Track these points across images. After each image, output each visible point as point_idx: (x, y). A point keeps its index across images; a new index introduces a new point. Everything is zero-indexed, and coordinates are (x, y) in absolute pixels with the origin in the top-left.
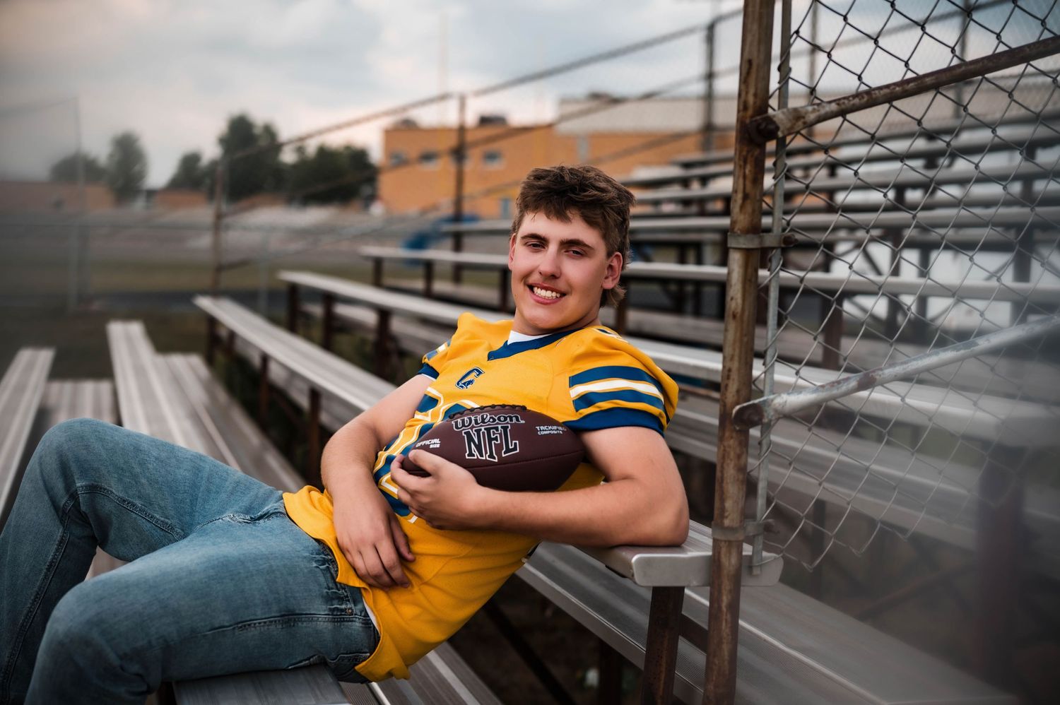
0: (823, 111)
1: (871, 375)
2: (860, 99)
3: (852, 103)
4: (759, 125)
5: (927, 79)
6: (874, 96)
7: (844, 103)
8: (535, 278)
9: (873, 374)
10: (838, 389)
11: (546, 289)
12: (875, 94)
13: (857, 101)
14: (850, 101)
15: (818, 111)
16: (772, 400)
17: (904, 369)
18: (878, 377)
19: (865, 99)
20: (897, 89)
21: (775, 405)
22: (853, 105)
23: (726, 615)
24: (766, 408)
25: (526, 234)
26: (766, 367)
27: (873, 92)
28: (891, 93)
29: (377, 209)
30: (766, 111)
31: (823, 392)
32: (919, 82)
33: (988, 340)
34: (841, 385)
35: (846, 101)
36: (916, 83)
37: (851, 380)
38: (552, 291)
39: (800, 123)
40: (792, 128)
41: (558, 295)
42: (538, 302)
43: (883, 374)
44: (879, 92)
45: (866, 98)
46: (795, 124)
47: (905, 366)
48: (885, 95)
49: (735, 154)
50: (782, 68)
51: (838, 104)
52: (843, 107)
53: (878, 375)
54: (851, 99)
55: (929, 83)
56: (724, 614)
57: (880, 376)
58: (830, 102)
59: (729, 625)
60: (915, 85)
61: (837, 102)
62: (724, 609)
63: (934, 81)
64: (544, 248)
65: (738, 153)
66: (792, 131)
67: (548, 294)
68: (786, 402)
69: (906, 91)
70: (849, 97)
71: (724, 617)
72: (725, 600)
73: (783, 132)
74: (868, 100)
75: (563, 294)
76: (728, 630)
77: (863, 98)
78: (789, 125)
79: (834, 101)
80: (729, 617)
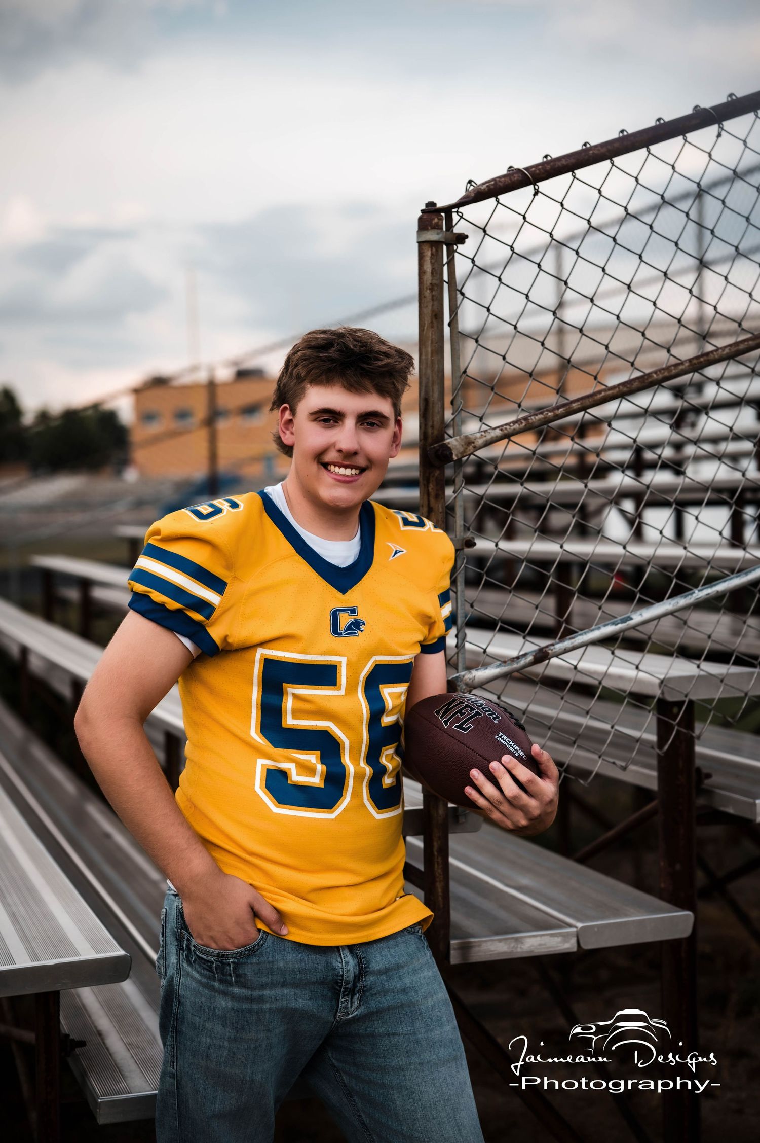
0: (489, 437)
1: (544, 650)
2: (519, 425)
3: (512, 428)
4: (438, 451)
5: (574, 405)
6: (530, 421)
7: (506, 428)
8: (332, 456)
9: (547, 649)
10: (517, 663)
11: (346, 467)
12: (532, 419)
13: (516, 426)
14: (511, 426)
15: (485, 436)
16: (463, 676)
17: (572, 643)
18: (550, 651)
19: (524, 425)
20: (550, 414)
21: (465, 680)
22: (514, 429)
23: (438, 858)
24: (459, 683)
25: (316, 409)
26: (458, 649)
27: (530, 418)
28: (545, 418)
29: (131, 475)
30: (444, 439)
31: (505, 666)
32: (568, 407)
33: (641, 614)
34: (520, 660)
35: (508, 427)
36: (565, 409)
37: (528, 656)
38: (352, 469)
39: (471, 447)
40: (464, 451)
41: (357, 472)
42: (339, 481)
43: (554, 648)
44: (535, 418)
45: (524, 423)
46: (466, 449)
47: (573, 641)
48: (540, 420)
49: (420, 475)
50: (454, 403)
51: (501, 430)
52: (506, 431)
53: (550, 649)
54: (512, 425)
55: (575, 408)
56: (436, 857)
57: (552, 650)
58: (495, 428)
59: (440, 866)
60: (564, 410)
61: (501, 428)
62: (436, 853)
63: (579, 406)
64: (338, 423)
65: (422, 474)
66: (465, 454)
67: (348, 472)
68: (475, 676)
69: (557, 415)
70: (510, 423)
71: (436, 860)
72: (436, 845)
73: (457, 455)
74: (526, 425)
75: (362, 470)
76: (440, 871)
77: (522, 423)
78: (462, 449)
79: (498, 427)
80: (440, 859)
